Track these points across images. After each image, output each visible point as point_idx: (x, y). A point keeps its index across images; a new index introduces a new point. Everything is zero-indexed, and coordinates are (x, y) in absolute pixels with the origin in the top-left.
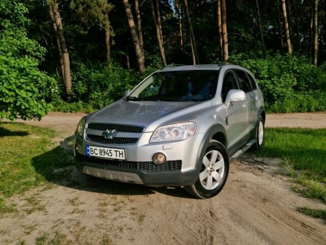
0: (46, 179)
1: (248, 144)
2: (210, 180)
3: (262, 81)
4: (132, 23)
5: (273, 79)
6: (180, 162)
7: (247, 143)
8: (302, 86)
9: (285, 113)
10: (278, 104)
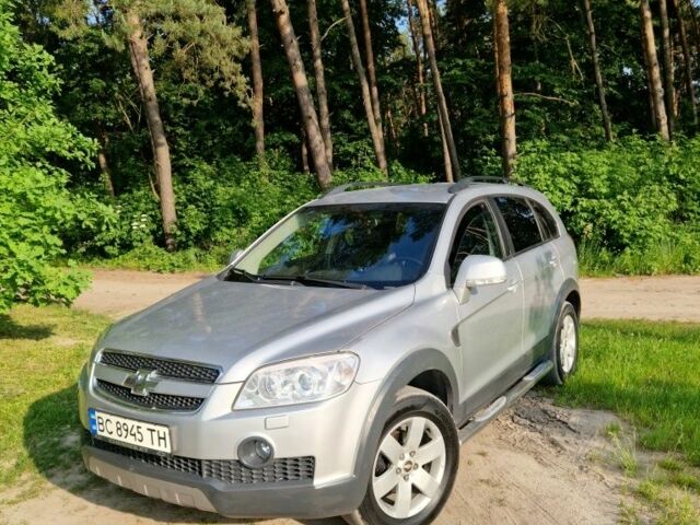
0: (38, 465)
1: (526, 379)
2: (404, 492)
3: (595, 202)
4: (301, 79)
5: (619, 197)
6: (310, 460)
7: (527, 374)
8: (692, 211)
9: (650, 275)
10: (632, 254)
